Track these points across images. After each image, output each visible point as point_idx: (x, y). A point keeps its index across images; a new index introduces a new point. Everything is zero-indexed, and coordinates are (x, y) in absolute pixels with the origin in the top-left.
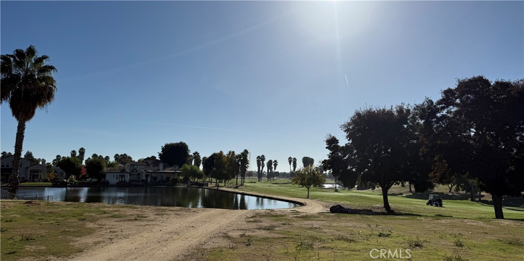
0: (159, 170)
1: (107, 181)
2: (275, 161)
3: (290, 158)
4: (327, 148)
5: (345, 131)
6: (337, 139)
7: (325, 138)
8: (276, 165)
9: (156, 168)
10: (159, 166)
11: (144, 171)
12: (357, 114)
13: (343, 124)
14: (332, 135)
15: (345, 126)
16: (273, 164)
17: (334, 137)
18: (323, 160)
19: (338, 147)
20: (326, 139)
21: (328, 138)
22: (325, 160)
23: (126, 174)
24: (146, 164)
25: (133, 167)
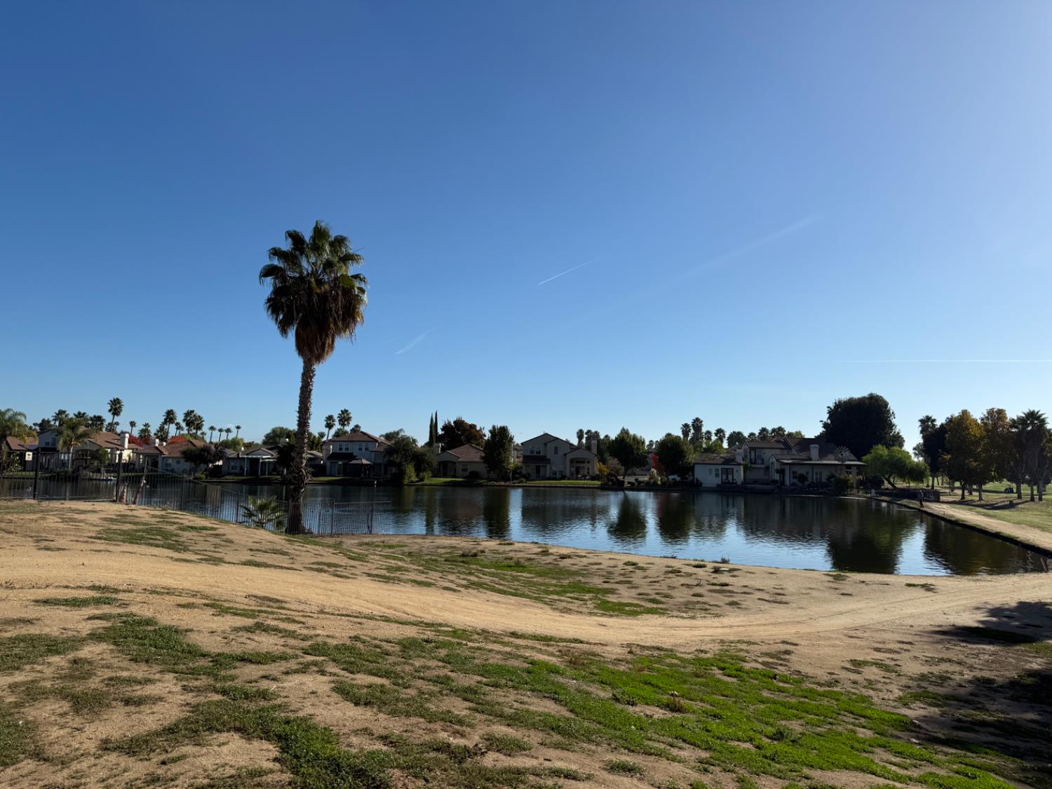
0: (810, 459)
1: (697, 481)
9: (804, 455)
10: (809, 450)
11: (774, 460)
23: (735, 468)
24: (783, 447)
25: (755, 453)
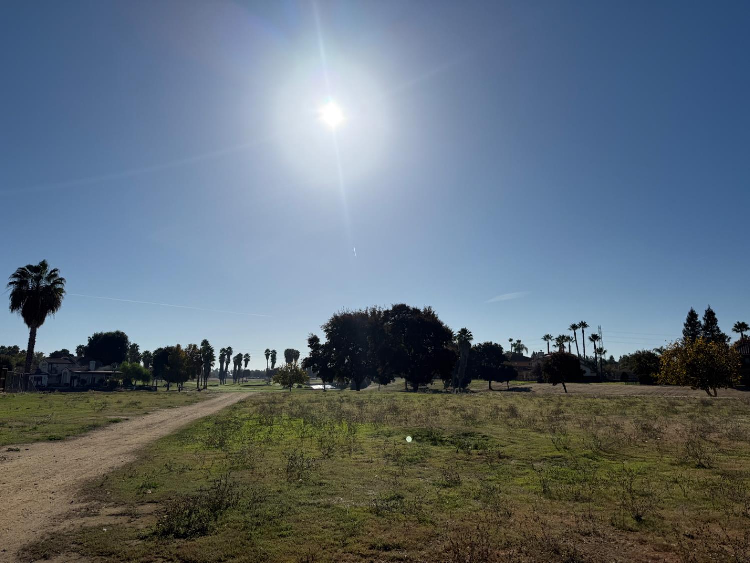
0: (90, 370)
2: (247, 355)
3: (268, 351)
4: (309, 346)
5: (325, 331)
6: (319, 338)
7: (308, 336)
8: (247, 361)
9: (85, 367)
10: (89, 364)
11: (68, 371)
12: (335, 317)
13: (324, 324)
14: (314, 335)
15: (325, 327)
16: (244, 359)
17: (315, 336)
18: (305, 358)
19: (319, 345)
20: (308, 338)
21: (310, 337)
22: (307, 358)
24: (70, 362)
25: (52, 366)
